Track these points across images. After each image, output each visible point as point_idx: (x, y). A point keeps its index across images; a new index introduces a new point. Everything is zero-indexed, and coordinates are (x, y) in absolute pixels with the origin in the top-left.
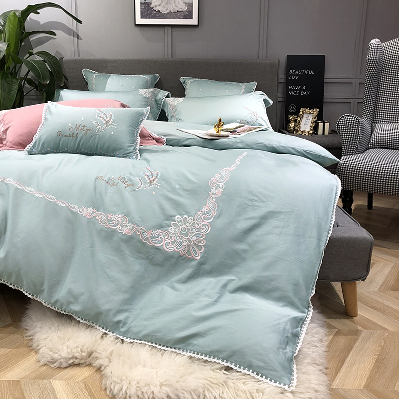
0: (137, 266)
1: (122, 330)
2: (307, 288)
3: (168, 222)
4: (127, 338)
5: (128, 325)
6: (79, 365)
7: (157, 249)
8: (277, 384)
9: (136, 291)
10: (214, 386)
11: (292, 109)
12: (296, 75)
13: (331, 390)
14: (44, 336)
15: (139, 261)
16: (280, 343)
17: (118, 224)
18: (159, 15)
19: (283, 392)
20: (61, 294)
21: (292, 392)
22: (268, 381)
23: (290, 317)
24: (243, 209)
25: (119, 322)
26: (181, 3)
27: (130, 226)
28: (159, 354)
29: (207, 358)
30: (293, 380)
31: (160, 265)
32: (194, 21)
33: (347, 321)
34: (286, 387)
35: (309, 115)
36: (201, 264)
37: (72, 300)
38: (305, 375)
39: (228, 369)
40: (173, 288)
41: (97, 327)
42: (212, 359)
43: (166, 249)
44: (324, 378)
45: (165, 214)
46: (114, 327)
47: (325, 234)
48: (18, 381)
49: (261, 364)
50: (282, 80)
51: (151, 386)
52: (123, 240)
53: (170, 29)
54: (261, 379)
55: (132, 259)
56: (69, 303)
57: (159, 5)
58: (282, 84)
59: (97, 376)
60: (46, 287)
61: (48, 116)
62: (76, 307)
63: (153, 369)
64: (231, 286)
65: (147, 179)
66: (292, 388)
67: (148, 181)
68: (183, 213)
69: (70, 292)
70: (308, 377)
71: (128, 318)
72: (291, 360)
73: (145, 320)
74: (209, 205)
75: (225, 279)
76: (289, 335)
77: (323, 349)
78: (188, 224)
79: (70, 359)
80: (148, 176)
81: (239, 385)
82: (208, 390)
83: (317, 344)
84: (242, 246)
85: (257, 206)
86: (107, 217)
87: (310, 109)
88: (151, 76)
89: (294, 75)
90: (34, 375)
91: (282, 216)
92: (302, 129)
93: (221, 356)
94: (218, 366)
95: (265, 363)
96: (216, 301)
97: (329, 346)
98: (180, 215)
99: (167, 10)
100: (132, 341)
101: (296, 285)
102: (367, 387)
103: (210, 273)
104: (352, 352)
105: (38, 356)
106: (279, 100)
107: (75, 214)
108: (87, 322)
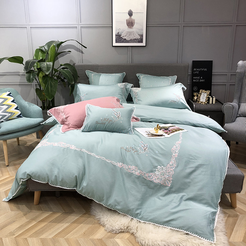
0: (143, 189)
1: (139, 217)
2: (217, 199)
3: (155, 169)
4: (142, 220)
5: (141, 215)
6: (123, 232)
7: (151, 181)
8: (208, 241)
9: (143, 200)
10: (183, 241)
11: (195, 89)
12: (198, 71)
13: (229, 242)
14: (106, 220)
15: (143, 187)
16: (208, 223)
17: (133, 170)
18: (125, 41)
19: (211, 244)
20: (111, 201)
21: (215, 244)
22: (204, 239)
23: (211, 212)
24: (187, 163)
25: (138, 214)
26: (137, 35)
27: (139, 171)
28: (157, 227)
29: (178, 230)
30: (214, 239)
31: (153, 188)
32: (144, 44)
33: (232, 210)
34: (212, 242)
35: (205, 94)
36: (171, 188)
37: (117, 204)
38: (218, 237)
39: (187, 234)
40: (159, 199)
41: (128, 215)
42: (180, 230)
43: (155, 182)
44: (226, 238)
45: (153, 166)
46: (136, 216)
47: (224, 174)
48: (101, 239)
49: (201, 232)
50: (190, 74)
51: (157, 241)
52: (136, 178)
53: (131, 48)
54: (201, 238)
55: (141, 186)
56: (116, 205)
57: (125, 36)
58: (190, 76)
59: (132, 237)
60: (105, 198)
61: (90, 113)
62: (118, 207)
63: (156, 234)
64: (184, 198)
65: (143, 148)
66: (214, 242)
67: (144, 149)
68: (161, 165)
69: (115, 200)
70: (220, 237)
71: (141, 212)
72: (213, 231)
73: (149, 213)
74: (172, 161)
75: (181, 194)
76: (211, 220)
77: (224, 224)
78: (164, 170)
79: (119, 230)
80: (143, 147)
81: (193, 241)
82: (181, 243)
83: (221, 222)
84: (188, 180)
85: (193, 162)
86: (128, 167)
87: (205, 91)
88: (122, 74)
89: (196, 71)
90: (107, 237)
91: (205, 167)
92: (201, 101)
93: (184, 229)
94: (183, 233)
95: (203, 232)
96: (179, 205)
97: (226, 223)
98: (160, 166)
99: (129, 38)
100: (144, 222)
101: (212, 197)
102: (243, 241)
103: (175, 192)
104: (236, 226)
105: (105, 228)
106: (188, 84)
107: (114, 166)
108: (123, 213)
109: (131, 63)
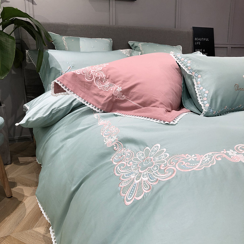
53: (114, 1)
89: (197, 41)
109: (114, 24)
